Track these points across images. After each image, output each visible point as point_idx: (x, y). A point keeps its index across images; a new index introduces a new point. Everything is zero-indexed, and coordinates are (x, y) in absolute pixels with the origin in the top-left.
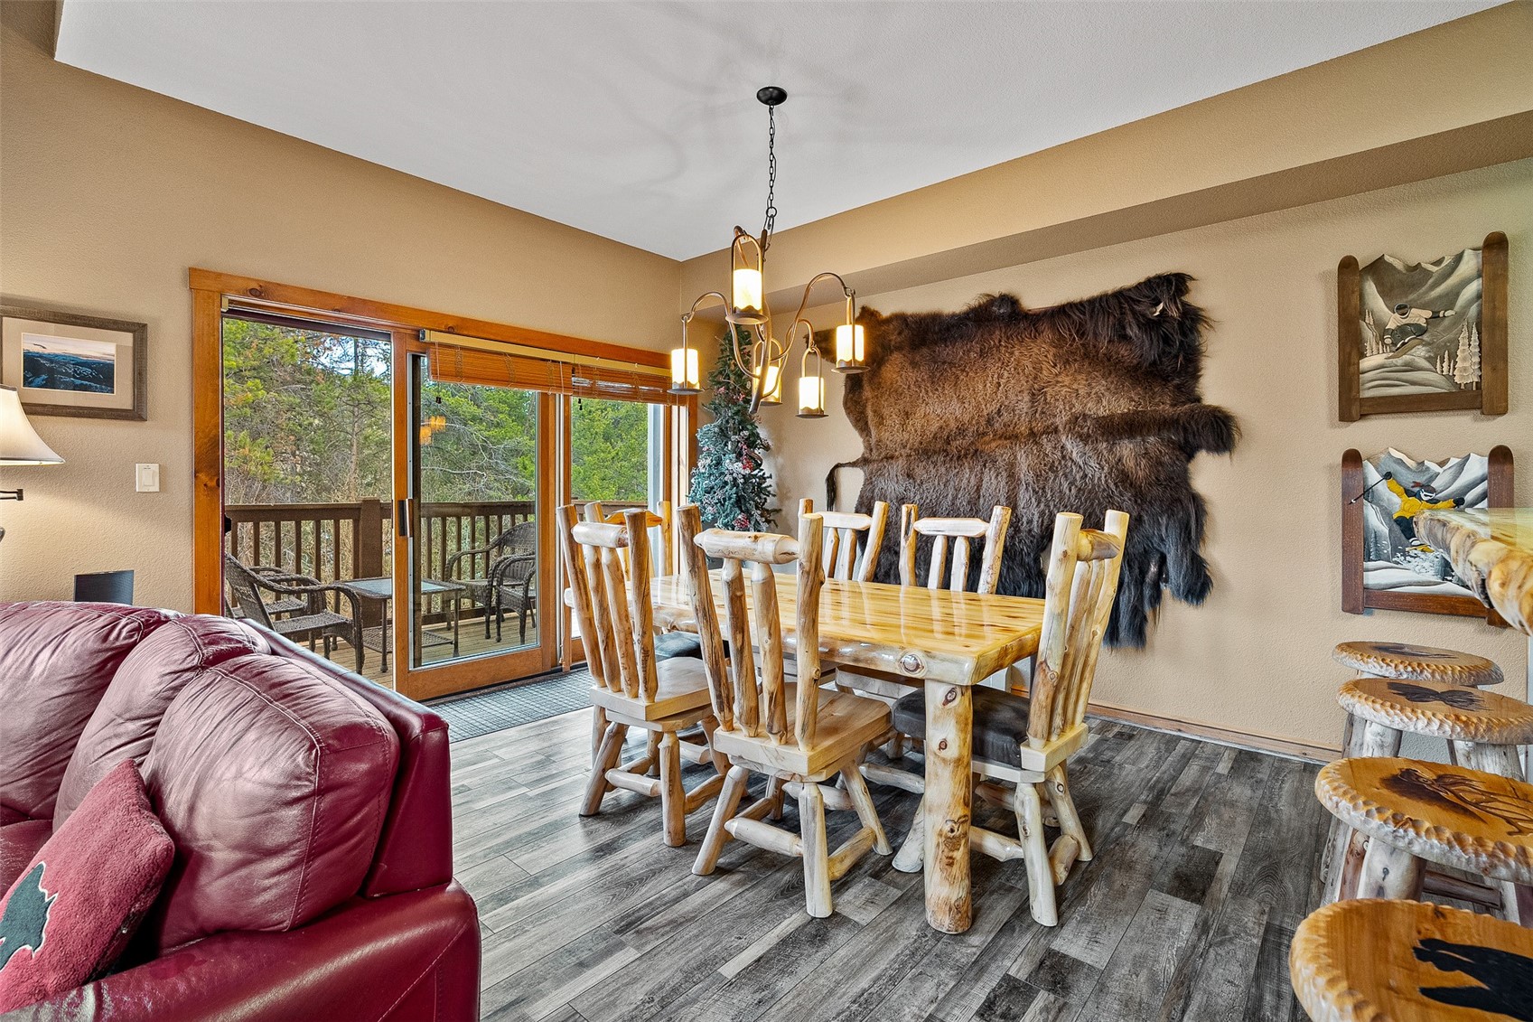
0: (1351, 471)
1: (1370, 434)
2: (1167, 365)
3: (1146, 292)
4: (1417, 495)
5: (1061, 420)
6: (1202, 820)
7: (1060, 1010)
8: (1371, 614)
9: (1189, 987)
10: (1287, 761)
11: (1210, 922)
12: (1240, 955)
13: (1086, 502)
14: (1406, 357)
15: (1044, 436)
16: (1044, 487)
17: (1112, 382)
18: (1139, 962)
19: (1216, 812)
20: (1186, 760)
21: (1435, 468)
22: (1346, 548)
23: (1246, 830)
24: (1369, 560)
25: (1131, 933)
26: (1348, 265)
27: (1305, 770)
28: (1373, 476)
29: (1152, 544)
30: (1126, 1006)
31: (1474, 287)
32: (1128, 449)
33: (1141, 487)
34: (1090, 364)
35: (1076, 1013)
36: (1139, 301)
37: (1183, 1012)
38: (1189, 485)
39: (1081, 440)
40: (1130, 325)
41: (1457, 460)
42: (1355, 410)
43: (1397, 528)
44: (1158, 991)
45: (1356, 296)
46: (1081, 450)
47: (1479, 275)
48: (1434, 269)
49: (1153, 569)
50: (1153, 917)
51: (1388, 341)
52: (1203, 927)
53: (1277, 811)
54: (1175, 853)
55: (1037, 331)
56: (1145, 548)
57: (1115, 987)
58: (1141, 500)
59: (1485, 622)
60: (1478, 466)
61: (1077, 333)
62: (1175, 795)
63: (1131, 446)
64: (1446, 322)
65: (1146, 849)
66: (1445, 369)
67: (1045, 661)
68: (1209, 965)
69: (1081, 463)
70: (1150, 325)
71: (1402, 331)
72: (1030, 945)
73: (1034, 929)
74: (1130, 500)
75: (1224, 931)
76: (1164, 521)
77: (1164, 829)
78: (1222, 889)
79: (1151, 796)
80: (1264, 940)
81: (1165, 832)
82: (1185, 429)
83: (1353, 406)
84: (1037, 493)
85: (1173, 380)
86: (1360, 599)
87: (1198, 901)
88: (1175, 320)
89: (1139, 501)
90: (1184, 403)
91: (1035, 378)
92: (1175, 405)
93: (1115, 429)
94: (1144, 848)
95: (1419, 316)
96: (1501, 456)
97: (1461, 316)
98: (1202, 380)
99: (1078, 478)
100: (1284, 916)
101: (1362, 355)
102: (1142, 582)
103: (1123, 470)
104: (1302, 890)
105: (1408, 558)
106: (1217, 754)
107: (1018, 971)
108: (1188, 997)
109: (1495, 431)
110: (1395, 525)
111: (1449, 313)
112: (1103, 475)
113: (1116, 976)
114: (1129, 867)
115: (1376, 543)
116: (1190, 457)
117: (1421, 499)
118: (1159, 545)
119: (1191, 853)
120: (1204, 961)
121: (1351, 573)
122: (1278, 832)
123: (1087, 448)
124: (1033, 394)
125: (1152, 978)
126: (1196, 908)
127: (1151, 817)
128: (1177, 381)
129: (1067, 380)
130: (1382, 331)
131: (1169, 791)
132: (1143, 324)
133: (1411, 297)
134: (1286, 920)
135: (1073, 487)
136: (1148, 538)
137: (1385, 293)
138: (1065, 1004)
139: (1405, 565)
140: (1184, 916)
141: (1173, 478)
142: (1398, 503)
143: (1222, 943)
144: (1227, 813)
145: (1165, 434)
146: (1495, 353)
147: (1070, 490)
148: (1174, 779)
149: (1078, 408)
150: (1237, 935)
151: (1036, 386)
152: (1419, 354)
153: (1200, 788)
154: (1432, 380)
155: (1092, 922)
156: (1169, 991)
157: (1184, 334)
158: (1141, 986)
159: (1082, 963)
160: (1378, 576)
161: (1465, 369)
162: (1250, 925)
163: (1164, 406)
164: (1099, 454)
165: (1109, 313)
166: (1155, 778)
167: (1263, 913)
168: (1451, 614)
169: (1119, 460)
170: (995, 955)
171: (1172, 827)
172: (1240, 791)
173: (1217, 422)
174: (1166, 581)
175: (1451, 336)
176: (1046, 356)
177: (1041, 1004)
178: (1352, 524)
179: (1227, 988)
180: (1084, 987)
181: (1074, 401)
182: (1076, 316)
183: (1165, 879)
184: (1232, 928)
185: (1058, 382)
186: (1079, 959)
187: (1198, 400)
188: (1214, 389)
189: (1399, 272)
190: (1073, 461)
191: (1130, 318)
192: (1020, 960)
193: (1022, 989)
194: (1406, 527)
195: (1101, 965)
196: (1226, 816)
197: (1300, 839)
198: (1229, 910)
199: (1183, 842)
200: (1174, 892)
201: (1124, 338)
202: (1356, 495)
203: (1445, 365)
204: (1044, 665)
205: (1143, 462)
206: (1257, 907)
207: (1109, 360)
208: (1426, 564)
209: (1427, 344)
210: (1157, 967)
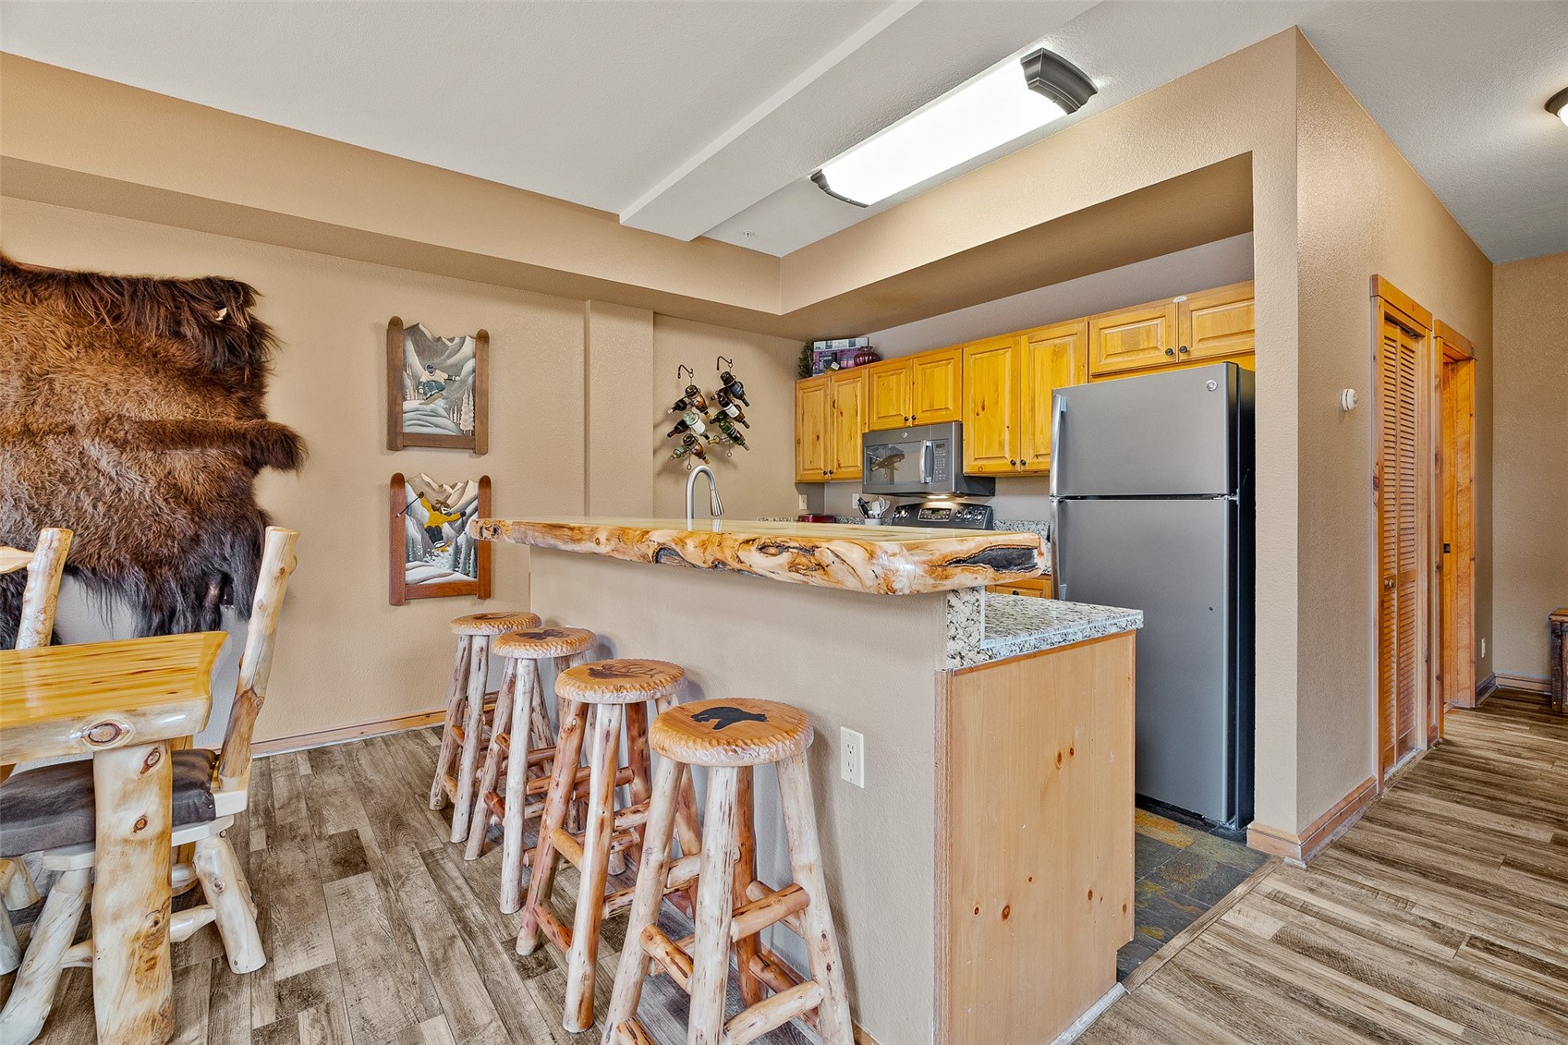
0: (397, 490)
1: (411, 462)
2: (231, 376)
3: (207, 291)
4: (438, 510)
5: (82, 417)
6: (321, 814)
7: (327, 1012)
8: (409, 604)
9: (405, 924)
10: (350, 744)
11: (385, 877)
12: (420, 882)
13: (120, 521)
14: (432, 406)
15: (51, 436)
16: (49, 504)
17: (160, 383)
18: (359, 937)
19: (327, 803)
20: (267, 777)
21: (449, 490)
22: (393, 553)
23: (360, 805)
24: (409, 561)
25: (335, 923)
26: (395, 324)
27: (366, 745)
28: (411, 495)
29: (212, 565)
30: (375, 967)
31: (470, 365)
32: (182, 462)
33: (199, 503)
34: (127, 355)
35: (342, 1002)
36: (199, 300)
37: (415, 940)
38: (254, 501)
39: (116, 446)
40: (188, 323)
41: (462, 485)
42: (399, 442)
43: (427, 535)
44: (388, 942)
45: (401, 350)
46: (116, 458)
47: (474, 357)
48: (449, 344)
49: (213, 591)
50: (343, 901)
51: (421, 391)
52: (383, 883)
53: (370, 782)
54: (321, 850)
55: (36, 296)
56: (203, 570)
57: (355, 964)
58: (200, 518)
59: (476, 598)
60: (472, 489)
61: (108, 313)
62: (282, 808)
63: (187, 458)
64: (456, 384)
65: (294, 860)
66: (455, 418)
67: (252, 689)
68: (407, 903)
69: (113, 474)
70: (211, 329)
71: (429, 385)
72: (254, 994)
73: (247, 980)
74: (185, 518)
75: (398, 876)
76: (227, 539)
77: (295, 837)
78: (374, 852)
79: (260, 819)
80: (427, 865)
81: (298, 838)
82: (253, 445)
83: (397, 439)
84: (35, 511)
85: (237, 392)
86: (403, 593)
87: (366, 869)
88: (244, 331)
89: (197, 519)
90: (250, 418)
91: (33, 357)
92: (240, 419)
93: (162, 437)
94: (290, 860)
95: (440, 376)
96: (485, 483)
97: (464, 382)
98: (267, 397)
99: (107, 491)
100: (426, 844)
101: (405, 399)
102: (201, 606)
103: (175, 485)
104: (424, 822)
105: (433, 558)
106: (291, 763)
107: (263, 1018)
108: (410, 930)
109: (482, 465)
110: (425, 532)
111: (457, 378)
112: (148, 490)
113: (350, 957)
114: (291, 880)
115: (413, 548)
116: (256, 472)
117: (441, 513)
118: (221, 565)
119: (333, 841)
120: (402, 902)
121: (397, 571)
122: (382, 794)
123: (124, 456)
124: (29, 379)
125: (378, 938)
126: (368, 875)
127: (275, 834)
128: (241, 394)
129: (91, 370)
130: (418, 384)
131: (273, 807)
132: (205, 327)
133: (436, 361)
134: (429, 845)
135: (100, 504)
136: (207, 559)
137: (420, 353)
138: (328, 1005)
139: (432, 563)
140: (364, 885)
141: (237, 494)
142: (425, 514)
143: (403, 884)
144: (336, 800)
145: (231, 448)
146: (481, 413)
147: (95, 507)
148: (270, 795)
149: (109, 406)
150: (408, 873)
151: (35, 369)
152: (439, 404)
153: (299, 793)
154: (446, 426)
155: (296, 937)
156: (395, 936)
157: (252, 348)
158: (374, 949)
159: (316, 970)
160: (415, 573)
161: (466, 421)
162: (411, 861)
163: (228, 417)
164: (141, 466)
165: (159, 303)
166: (251, 804)
167: (413, 849)
168: (459, 595)
169: (169, 473)
170: (226, 1028)
171: (300, 832)
172: (332, 780)
173: (286, 441)
174: (230, 602)
175: (459, 395)
176: (52, 332)
177: (308, 1022)
178: (397, 531)
179: (428, 907)
180: (331, 984)
181: (103, 397)
182: (108, 293)
183: (329, 871)
184: (402, 871)
185: (73, 369)
186: (310, 969)
187: (263, 416)
188: (279, 406)
189: (429, 340)
190: (99, 471)
191: (186, 314)
192: (256, 1012)
193: (279, 1028)
194: (434, 534)
195: (332, 958)
196: (337, 803)
197: (399, 792)
198: (391, 862)
199: (320, 838)
200: (344, 875)
201: (178, 335)
202: (399, 510)
203: (455, 415)
204: (250, 694)
205: (202, 477)
206: (407, 849)
207: (155, 356)
208: (444, 561)
209: (445, 398)
210: (374, 929)
